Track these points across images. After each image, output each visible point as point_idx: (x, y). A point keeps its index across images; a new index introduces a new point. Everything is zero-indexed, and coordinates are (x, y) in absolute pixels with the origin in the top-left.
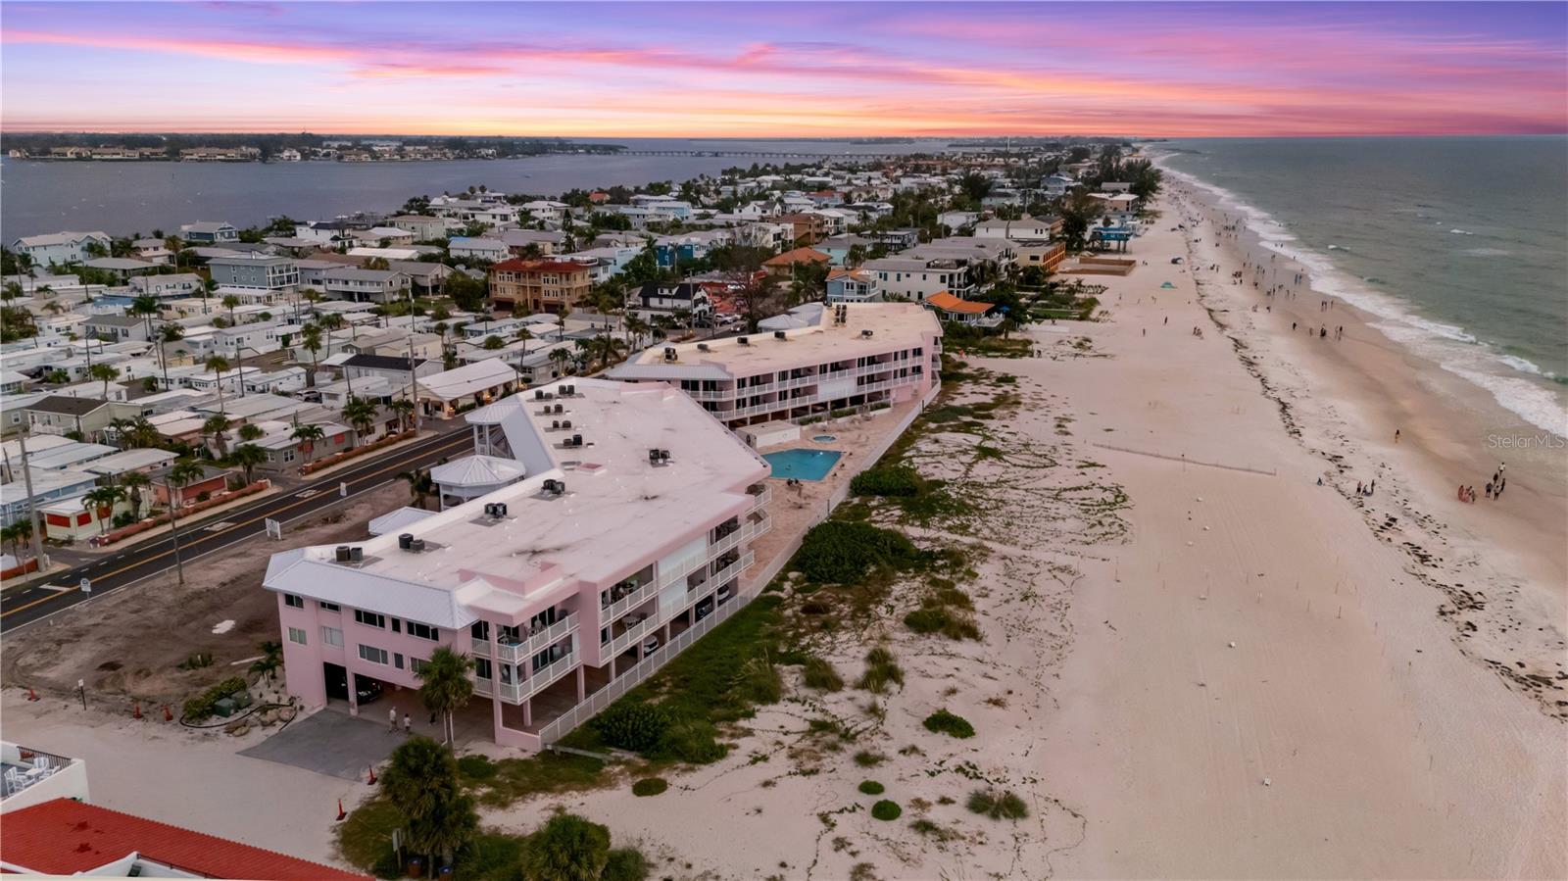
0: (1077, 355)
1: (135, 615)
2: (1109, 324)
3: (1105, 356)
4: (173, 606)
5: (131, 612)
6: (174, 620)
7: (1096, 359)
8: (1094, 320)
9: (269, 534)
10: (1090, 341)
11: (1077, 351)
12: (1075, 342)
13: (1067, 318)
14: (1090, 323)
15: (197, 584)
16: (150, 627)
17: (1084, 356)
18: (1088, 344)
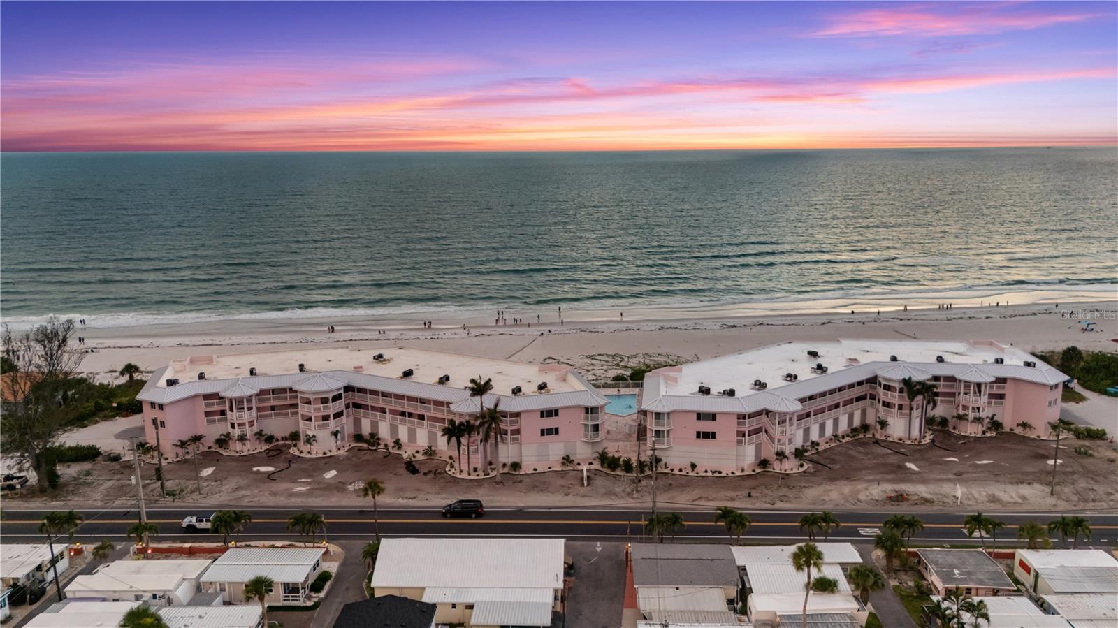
1: (1095, 488)
4: (1070, 483)
5: (1095, 490)
6: (1076, 477)
9: (959, 503)
15: (1043, 490)
16: (1092, 478)
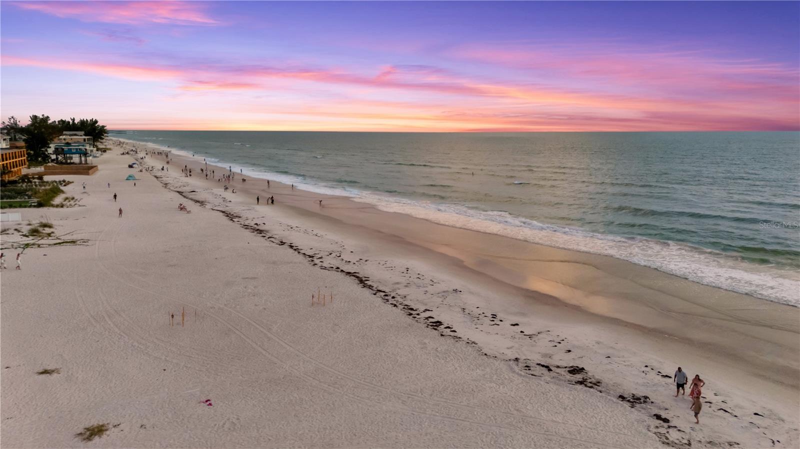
0: (27, 245)
2: (76, 209)
3: (73, 242)
7: (58, 247)
8: (57, 206)
10: (50, 227)
11: (30, 240)
12: (26, 229)
13: (25, 207)
14: (51, 209)
17: (39, 246)
18: (48, 230)
